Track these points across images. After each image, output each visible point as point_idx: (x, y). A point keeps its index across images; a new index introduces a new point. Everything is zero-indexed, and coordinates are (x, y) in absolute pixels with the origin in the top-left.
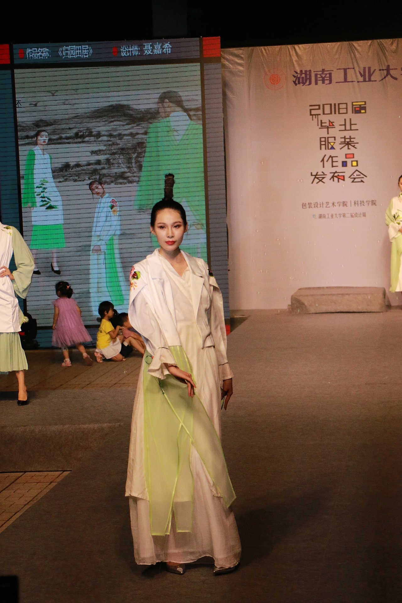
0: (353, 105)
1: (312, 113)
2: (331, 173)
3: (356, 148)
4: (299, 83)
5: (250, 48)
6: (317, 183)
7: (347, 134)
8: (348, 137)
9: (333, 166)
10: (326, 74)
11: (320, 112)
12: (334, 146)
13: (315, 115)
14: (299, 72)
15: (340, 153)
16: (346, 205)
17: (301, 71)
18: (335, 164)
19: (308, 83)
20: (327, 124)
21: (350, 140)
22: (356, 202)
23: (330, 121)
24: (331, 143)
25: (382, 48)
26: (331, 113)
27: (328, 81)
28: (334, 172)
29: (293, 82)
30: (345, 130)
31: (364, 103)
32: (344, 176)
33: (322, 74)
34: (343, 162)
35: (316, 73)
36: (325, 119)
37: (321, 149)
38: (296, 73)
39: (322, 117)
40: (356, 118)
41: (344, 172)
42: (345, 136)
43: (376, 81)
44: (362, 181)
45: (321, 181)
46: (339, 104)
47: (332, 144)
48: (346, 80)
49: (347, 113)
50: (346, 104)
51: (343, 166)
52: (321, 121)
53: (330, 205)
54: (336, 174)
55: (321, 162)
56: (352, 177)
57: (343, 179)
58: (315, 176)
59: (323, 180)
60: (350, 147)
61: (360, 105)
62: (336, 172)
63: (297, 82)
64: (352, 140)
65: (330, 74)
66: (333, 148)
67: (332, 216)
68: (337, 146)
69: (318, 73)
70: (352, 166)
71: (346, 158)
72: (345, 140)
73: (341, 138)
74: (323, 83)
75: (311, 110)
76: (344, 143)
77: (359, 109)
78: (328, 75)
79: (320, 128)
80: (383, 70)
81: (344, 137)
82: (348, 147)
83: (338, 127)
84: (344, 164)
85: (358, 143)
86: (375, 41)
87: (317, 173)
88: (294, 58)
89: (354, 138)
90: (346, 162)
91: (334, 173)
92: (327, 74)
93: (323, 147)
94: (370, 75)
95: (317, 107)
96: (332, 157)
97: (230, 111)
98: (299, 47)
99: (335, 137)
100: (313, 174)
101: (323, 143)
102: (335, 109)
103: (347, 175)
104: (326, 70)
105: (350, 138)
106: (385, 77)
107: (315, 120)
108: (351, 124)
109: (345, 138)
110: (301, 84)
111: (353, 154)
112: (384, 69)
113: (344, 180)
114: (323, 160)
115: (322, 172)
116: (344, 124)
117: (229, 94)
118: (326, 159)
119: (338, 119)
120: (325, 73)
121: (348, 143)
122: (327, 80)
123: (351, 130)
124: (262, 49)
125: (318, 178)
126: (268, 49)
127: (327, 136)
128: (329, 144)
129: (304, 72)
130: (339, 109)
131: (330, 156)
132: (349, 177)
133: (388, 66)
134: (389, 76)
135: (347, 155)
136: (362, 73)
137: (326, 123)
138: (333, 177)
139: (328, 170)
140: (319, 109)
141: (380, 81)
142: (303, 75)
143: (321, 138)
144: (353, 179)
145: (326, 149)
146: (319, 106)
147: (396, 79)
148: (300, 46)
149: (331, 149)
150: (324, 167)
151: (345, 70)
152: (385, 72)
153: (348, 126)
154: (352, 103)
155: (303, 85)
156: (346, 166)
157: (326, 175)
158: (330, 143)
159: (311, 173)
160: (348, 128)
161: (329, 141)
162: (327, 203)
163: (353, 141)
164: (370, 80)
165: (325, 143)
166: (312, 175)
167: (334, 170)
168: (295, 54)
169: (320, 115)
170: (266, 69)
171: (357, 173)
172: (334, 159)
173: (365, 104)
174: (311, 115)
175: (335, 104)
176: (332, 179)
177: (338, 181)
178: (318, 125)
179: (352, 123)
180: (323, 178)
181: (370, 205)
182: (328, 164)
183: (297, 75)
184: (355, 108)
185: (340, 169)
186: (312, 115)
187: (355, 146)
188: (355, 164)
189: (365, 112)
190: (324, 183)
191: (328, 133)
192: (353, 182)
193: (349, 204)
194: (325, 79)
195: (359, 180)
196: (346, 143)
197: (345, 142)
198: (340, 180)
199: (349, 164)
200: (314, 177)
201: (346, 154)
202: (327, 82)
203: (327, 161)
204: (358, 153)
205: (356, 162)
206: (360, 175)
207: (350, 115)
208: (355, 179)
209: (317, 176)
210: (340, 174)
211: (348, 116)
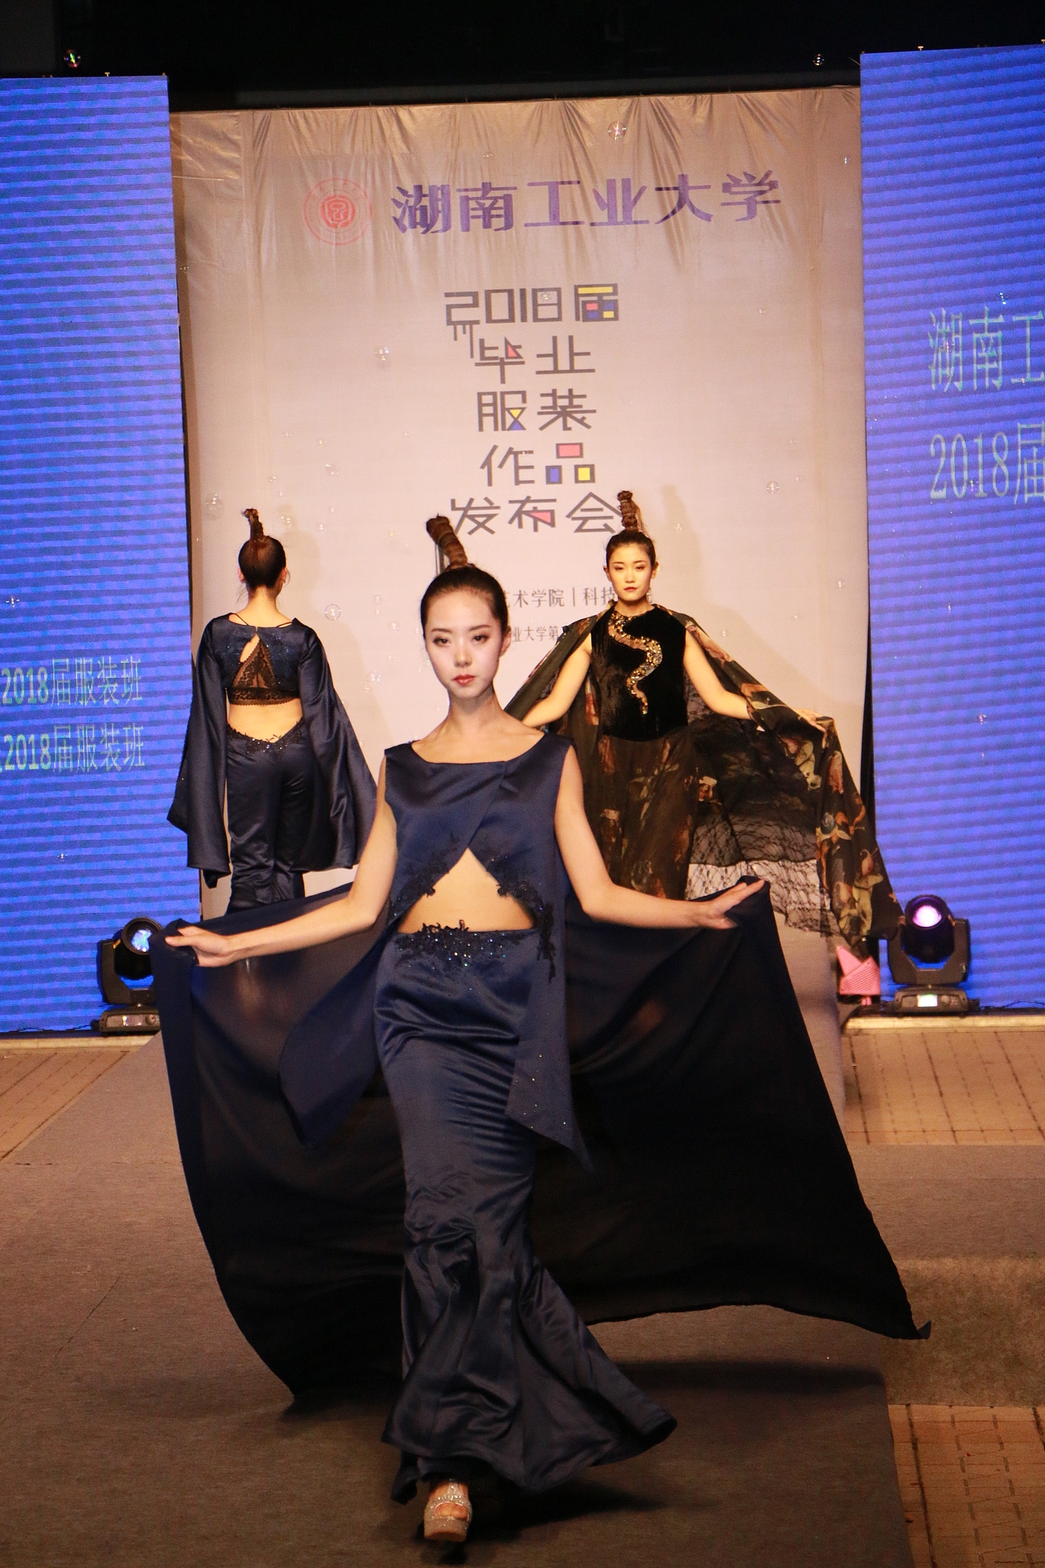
0: (577, 295)
1: (454, 319)
2: (511, 502)
3: (588, 427)
4: (414, 225)
5: (260, 114)
6: (470, 533)
7: (562, 383)
8: (562, 391)
9: (518, 482)
10: (496, 199)
11: (479, 313)
12: (519, 420)
13: (463, 323)
14: (411, 191)
15: (540, 443)
16: (559, 600)
17: (419, 188)
18: (524, 475)
20: (501, 353)
21: (571, 402)
22: (589, 591)
23: (507, 343)
24: (511, 411)
25: (664, 121)
26: (512, 319)
27: (503, 219)
28: (523, 498)
29: (394, 222)
30: (556, 371)
31: (610, 290)
32: (552, 512)
33: (484, 197)
34: (549, 469)
35: (463, 194)
36: (494, 336)
37: (481, 429)
38: (404, 192)
39: (483, 331)
40: (587, 334)
41: (554, 500)
42: (554, 391)
43: (647, 222)
44: (607, 528)
45: (481, 525)
46: (535, 292)
47: (516, 413)
48: (555, 218)
49: (559, 319)
50: (559, 291)
51: (549, 481)
52: (482, 341)
54: (529, 507)
55: (483, 467)
56: (578, 514)
57: (549, 521)
58: (465, 510)
59: (487, 525)
60: (571, 422)
61: (600, 295)
62: (528, 500)
63: (406, 222)
64: (576, 402)
65: (508, 199)
66: (517, 425)
68: (531, 419)
69: (471, 194)
70: (577, 481)
71: (558, 456)
72: (555, 402)
73: (542, 395)
74: (487, 225)
75: (449, 308)
76: (551, 410)
77: (596, 309)
78: (501, 203)
79: (477, 364)
80: (668, 189)
81: (551, 392)
82: (565, 423)
83: (533, 363)
84: (553, 475)
85: (594, 411)
86: (644, 100)
87: (471, 500)
88: (398, 146)
89: (584, 396)
90: (559, 468)
91: (523, 503)
92: (500, 198)
93: (488, 422)
94: (631, 203)
95: (469, 300)
96: (516, 454)
97: (199, 306)
98: (410, 113)
99: (523, 394)
100: (457, 506)
101: (488, 410)
102: (524, 305)
103: (561, 510)
104: (493, 186)
105: (571, 395)
106: (674, 212)
107: (464, 339)
108: (572, 354)
109: (554, 394)
110: (420, 229)
111: (581, 445)
112: (671, 186)
113: (552, 524)
114: (487, 463)
115: (486, 499)
116: (551, 352)
117: (195, 253)
118: (496, 459)
119: (532, 337)
120: (492, 194)
121: (565, 410)
122: (498, 216)
123: (572, 370)
124: (298, 117)
125: (472, 518)
126: (316, 120)
127: (499, 388)
128: (507, 413)
129: (426, 191)
130: (535, 305)
131: (510, 451)
132: (568, 516)
133: (683, 177)
134: (686, 208)
135: (561, 447)
136: (604, 195)
137: (496, 348)
138: (519, 514)
139: (504, 491)
140: (475, 304)
141: (658, 223)
142: (425, 202)
143: (480, 395)
144: (580, 522)
145: (496, 429)
146: (475, 295)
147: (708, 218)
148: (414, 109)
149: (509, 429)
150: (490, 483)
151: (554, 188)
152: (674, 195)
153: (565, 358)
154: (576, 288)
155: (425, 232)
156: (560, 481)
157: (498, 508)
158: (509, 410)
159: (453, 502)
160: (564, 364)
161: (507, 405)
163: (581, 406)
164: (628, 219)
165: (495, 410)
166: (454, 508)
167: (521, 492)
168: (397, 135)
169: (477, 322)
170: (312, 183)
171: (592, 503)
172: (523, 460)
173: (615, 293)
174: (449, 322)
175: (523, 292)
176: (516, 521)
177: (536, 529)
178: (472, 356)
179: (576, 351)
180: (490, 517)
182: (507, 473)
183: (407, 201)
184: (585, 303)
185: (540, 489)
186: (455, 324)
187: (585, 421)
188: (584, 474)
189: (616, 318)
190: (492, 532)
191: (503, 381)
192: (579, 530)
193: (567, 599)
194: (494, 212)
195: (599, 524)
196: (559, 410)
197: (555, 405)
198: (540, 524)
199: (568, 474)
200: (461, 513)
201: (558, 445)
202: (498, 223)
203: (501, 466)
204: (592, 439)
205: (587, 470)
206: (601, 510)
207: (569, 325)
208: (585, 520)
209: (470, 512)
210: (541, 506)
211: (562, 330)
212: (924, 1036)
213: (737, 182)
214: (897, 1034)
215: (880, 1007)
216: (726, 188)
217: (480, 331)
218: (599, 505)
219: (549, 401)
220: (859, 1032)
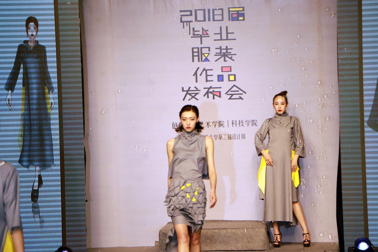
0: (229, 11)
1: (183, 20)
2: (205, 88)
3: (233, 60)
6: (189, 100)
7: (224, 44)
8: (224, 47)
9: (207, 81)
11: (192, 18)
12: (208, 58)
13: (187, 22)
15: (215, 66)
16: (222, 125)
18: (209, 78)
20: (201, 33)
21: (227, 51)
22: (233, 121)
23: (203, 29)
24: (205, 55)
26: (205, 20)
28: (209, 87)
30: (221, 39)
31: (241, 9)
32: (220, 92)
34: (218, 76)
36: (198, 26)
37: (193, 61)
39: (194, 25)
40: (233, 26)
42: (221, 47)
44: (241, 98)
45: (193, 97)
46: (213, 10)
47: (206, 55)
49: (222, 20)
50: (222, 9)
51: (218, 81)
52: (193, 29)
53: (205, 125)
54: (211, 90)
55: (194, 75)
56: (230, 93)
57: (218, 95)
58: (187, 91)
59: (196, 97)
60: (227, 59)
61: (238, 11)
62: (211, 87)
64: (229, 51)
66: (207, 60)
68: (212, 58)
70: (229, 80)
71: (222, 71)
72: (221, 51)
73: (216, 49)
75: (181, 16)
76: (219, 54)
77: (236, 16)
79: (192, 37)
81: (219, 47)
82: (224, 59)
83: (212, 37)
84: (220, 78)
85: (236, 54)
87: (190, 88)
89: (231, 49)
90: (222, 76)
91: (209, 89)
93: (196, 58)
95: (189, 13)
96: (206, 71)
99: (209, 48)
101: (196, 54)
102: (209, 15)
103: (223, 91)
105: (227, 49)
107: (187, 28)
108: (227, 33)
111: (231, 67)
113: (220, 96)
114: (196, 74)
115: (195, 87)
116: (219, 32)
118: (199, 73)
119: (212, 27)
121: (225, 54)
123: (227, 39)
125: (190, 94)
127: (200, 46)
130: (214, 15)
131: (204, 69)
132: (226, 93)
137: (199, 31)
138: (207, 93)
140: (191, 15)
143: (193, 48)
144: (230, 96)
145: (199, 61)
146: (191, 11)
149: (204, 61)
150: (196, 81)
153: (224, 35)
154: (229, 8)
156: (223, 80)
157: (199, 90)
158: (204, 54)
159: (183, 88)
160: (224, 37)
161: (203, 52)
163: (231, 53)
165: (198, 54)
166: (183, 91)
167: (208, 85)
169: (192, 21)
171: (235, 89)
172: (209, 73)
173: (243, 10)
174: (181, 21)
175: (209, 10)
176: (206, 95)
177: (214, 98)
178: (190, 34)
179: (229, 32)
180: (197, 94)
181: (250, 125)
182: (201, 78)
184: (232, 14)
185: (215, 84)
186: (184, 22)
187: (232, 58)
188: (232, 78)
189: (244, 20)
190: (197, 100)
191: (201, 43)
192: (230, 99)
193: (225, 124)
195: (237, 96)
196: (222, 54)
197: (221, 52)
198: (215, 96)
199: (225, 78)
200: (185, 92)
201: (222, 67)
203: (200, 75)
204: (236, 65)
205: (233, 76)
206: (238, 91)
207: (226, 22)
208: (232, 95)
209: (189, 92)
210: (215, 90)
211: (223, 24)
217: (192, 25)
218: (238, 90)
219: (219, 51)
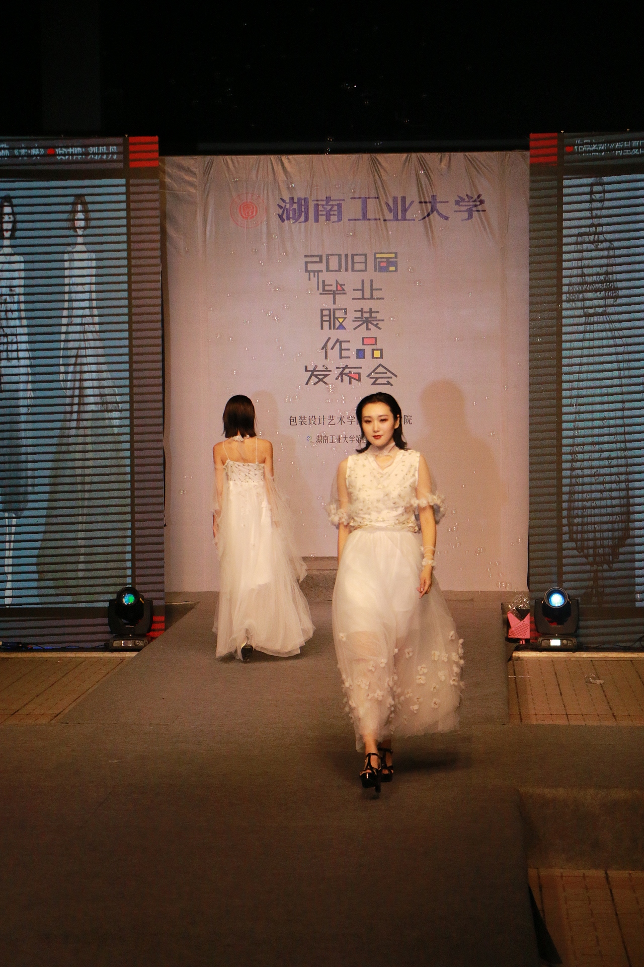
0: (376, 258)
1: (309, 269)
2: (337, 368)
3: (380, 328)
4: (288, 218)
5: (209, 158)
6: (315, 384)
7: (367, 305)
8: (366, 309)
9: (341, 357)
10: (333, 206)
11: (322, 266)
12: (343, 324)
13: (314, 272)
14: (287, 200)
15: (353, 337)
17: (292, 199)
18: (344, 353)
19: (302, 219)
20: (334, 288)
21: (371, 315)
23: (337, 283)
24: (339, 320)
25: (425, 167)
26: (339, 270)
27: (337, 216)
28: (344, 366)
29: (278, 216)
30: (363, 298)
31: (393, 255)
32: (359, 374)
33: (327, 204)
34: (358, 351)
35: (316, 202)
36: (330, 278)
37: (322, 328)
38: (284, 201)
39: (325, 276)
40: (380, 279)
41: (361, 368)
42: (362, 309)
43: (413, 220)
44: (389, 383)
45: (320, 380)
47: (341, 320)
48: (365, 216)
49: (366, 270)
50: (365, 255)
51: (358, 357)
52: (324, 282)
53: (336, 420)
54: (347, 371)
55: (322, 349)
56: (373, 375)
57: (358, 378)
58: (313, 372)
59: (324, 380)
60: (370, 326)
61: (388, 258)
62: (347, 367)
63: (284, 217)
64: (374, 315)
65: (339, 206)
66: (341, 327)
67: (339, 439)
68: (349, 324)
69: (320, 203)
70: (373, 357)
71: (363, 344)
72: (362, 315)
73: (356, 311)
74: (328, 219)
75: (306, 263)
76: (360, 319)
77: (386, 265)
78: (336, 208)
79: (321, 294)
80: (425, 202)
82: (367, 326)
83: (351, 294)
85: (383, 320)
86: (414, 155)
87: (316, 366)
88: (281, 176)
89: (378, 312)
90: (364, 350)
91: (344, 368)
92: (335, 205)
93: (326, 324)
94: (405, 210)
95: (317, 259)
96: (341, 342)
97: (172, 259)
98: (289, 160)
99: (345, 310)
100: (308, 369)
101: (327, 318)
102: (348, 262)
103: (364, 373)
104: (332, 199)
105: (371, 312)
106: (428, 215)
107: (314, 280)
108: (372, 290)
109: (362, 311)
110: (292, 221)
111: (376, 338)
112: (427, 201)
113: (359, 380)
114: (325, 347)
115: (324, 366)
116: (361, 288)
117: (170, 230)
118: (330, 345)
119: (350, 279)
120: (331, 203)
121: (367, 319)
122: (334, 215)
123: (372, 298)
124: (228, 160)
125: (316, 376)
126: (238, 163)
127: (332, 307)
128: (336, 320)
129: (295, 200)
130: (353, 263)
132: (368, 376)
133: (434, 196)
134: (435, 213)
135: (365, 339)
136: (391, 205)
137: (331, 285)
138: (342, 374)
140: (321, 261)
141: (419, 220)
142: (295, 206)
143: (322, 310)
144: (374, 380)
145: (330, 328)
146: (321, 257)
147: (446, 218)
148: (291, 157)
149: (337, 329)
150: (326, 358)
151: (365, 201)
152: (429, 206)
153: (367, 292)
154: (375, 254)
155: (295, 223)
156: (364, 357)
157: (330, 371)
158: (337, 318)
159: (306, 367)
160: (368, 295)
162: (331, 418)
163: (376, 318)
164: (404, 219)
165: (330, 319)
166: (306, 371)
167: (343, 363)
168: (281, 171)
169: (322, 271)
170: (234, 195)
171: (381, 370)
172: (344, 346)
173: (396, 257)
174: (307, 271)
175: (346, 256)
176: (340, 378)
177: (350, 383)
178: (318, 289)
179: (374, 287)
180: (326, 376)
182: (334, 353)
183: (285, 206)
184: (380, 262)
185: (353, 361)
186: (310, 272)
187: (378, 326)
188: (377, 354)
189: (396, 271)
190: (326, 384)
191: (335, 303)
192: (374, 384)
194: (332, 213)
195: (384, 381)
196: (364, 319)
197: (362, 317)
198: (352, 380)
199: (368, 353)
200: (310, 373)
201: (363, 338)
202: (334, 218)
204: (383, 336)
205: (379, 352)
206: (386, 373)
207: (371, 274)
208: (377, 379)
209: (315, 373)
210: (353, 371)
211: (367, 276)
212: (553, 661)
213: (463, 200)
214: (539, 661)
215: (530, 645)
216: (457, 203)
217: (323, 276)
218: (386, 371)
219: (359, 314)
220: (519, 658)
